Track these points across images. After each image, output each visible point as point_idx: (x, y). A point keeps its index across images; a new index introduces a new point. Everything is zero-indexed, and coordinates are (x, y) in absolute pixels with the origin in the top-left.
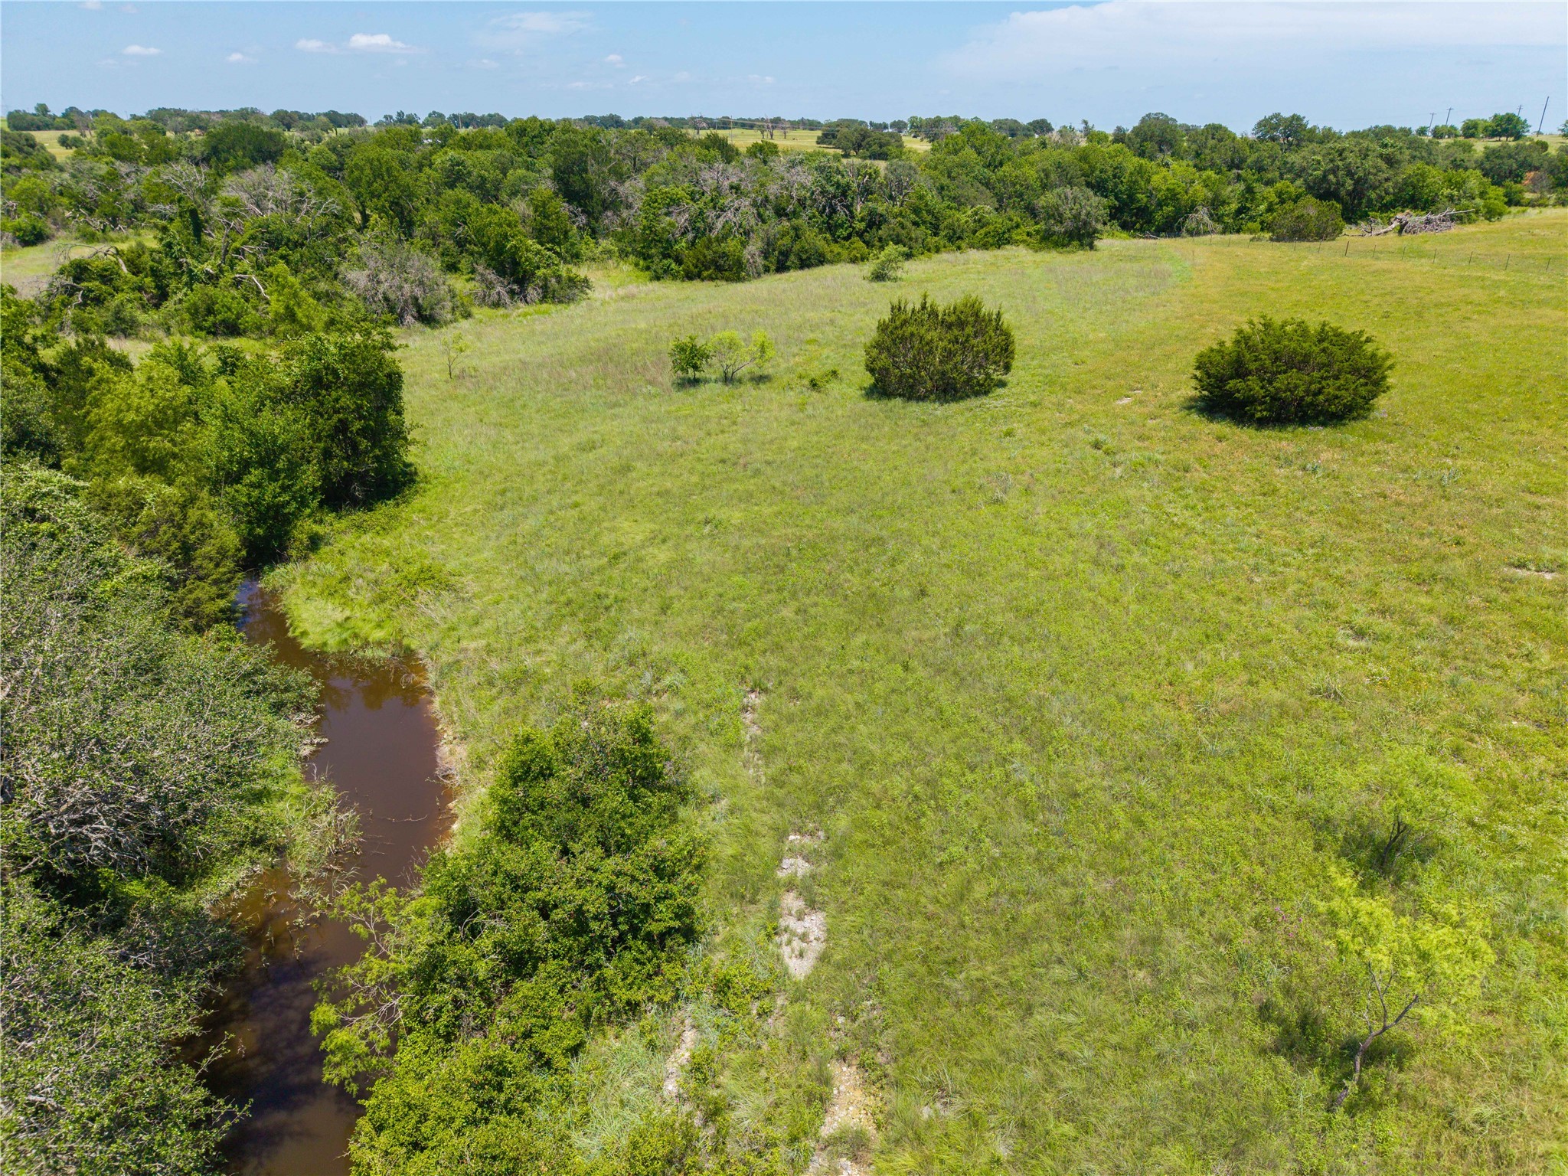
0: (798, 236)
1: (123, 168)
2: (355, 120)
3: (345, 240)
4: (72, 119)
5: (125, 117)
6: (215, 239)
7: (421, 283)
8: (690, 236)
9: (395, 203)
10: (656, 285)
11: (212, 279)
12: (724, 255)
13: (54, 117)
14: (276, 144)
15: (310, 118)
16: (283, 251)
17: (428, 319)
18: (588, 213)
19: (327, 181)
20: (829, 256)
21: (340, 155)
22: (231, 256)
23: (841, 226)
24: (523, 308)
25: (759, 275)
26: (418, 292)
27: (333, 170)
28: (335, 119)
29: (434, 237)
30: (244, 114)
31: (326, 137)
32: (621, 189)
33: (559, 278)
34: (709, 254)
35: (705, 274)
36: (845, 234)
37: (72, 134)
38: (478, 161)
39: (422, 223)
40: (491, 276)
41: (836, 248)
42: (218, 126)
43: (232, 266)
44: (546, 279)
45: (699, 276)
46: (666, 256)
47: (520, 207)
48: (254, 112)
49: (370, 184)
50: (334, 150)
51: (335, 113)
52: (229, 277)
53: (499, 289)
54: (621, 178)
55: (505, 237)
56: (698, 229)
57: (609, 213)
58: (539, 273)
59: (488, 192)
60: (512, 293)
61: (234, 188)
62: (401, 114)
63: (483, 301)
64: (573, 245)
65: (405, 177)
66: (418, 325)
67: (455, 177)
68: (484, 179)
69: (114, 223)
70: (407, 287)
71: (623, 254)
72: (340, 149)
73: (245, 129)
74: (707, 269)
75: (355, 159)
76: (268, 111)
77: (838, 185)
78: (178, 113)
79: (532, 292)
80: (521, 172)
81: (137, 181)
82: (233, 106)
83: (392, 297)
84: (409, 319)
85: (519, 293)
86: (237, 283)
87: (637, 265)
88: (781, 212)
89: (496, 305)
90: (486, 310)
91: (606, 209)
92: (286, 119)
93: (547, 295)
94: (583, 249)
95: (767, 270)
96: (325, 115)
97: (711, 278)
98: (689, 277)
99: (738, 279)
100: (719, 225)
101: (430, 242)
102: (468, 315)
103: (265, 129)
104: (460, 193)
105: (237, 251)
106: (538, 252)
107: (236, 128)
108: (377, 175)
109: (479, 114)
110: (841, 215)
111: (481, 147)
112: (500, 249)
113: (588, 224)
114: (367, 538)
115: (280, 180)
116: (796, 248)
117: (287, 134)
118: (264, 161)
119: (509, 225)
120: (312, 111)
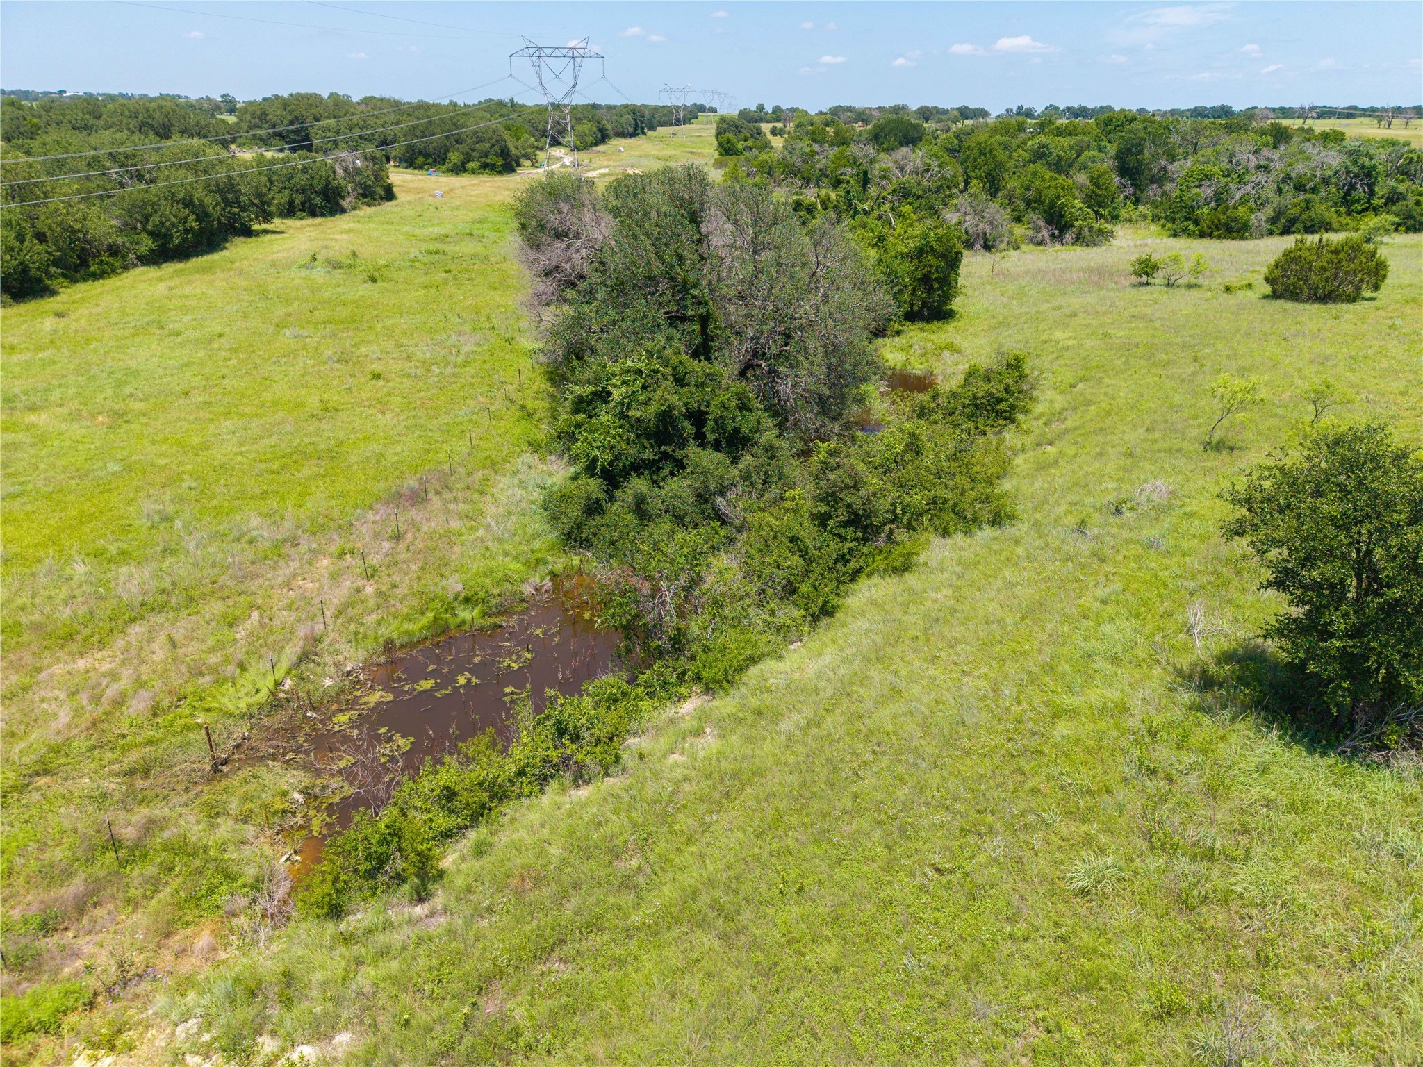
0: (1307, 208)
1: (816, 147)
2: (983, 113)
3: (950, 196)
4: (778, 114)
5: (812, 112)
6: (873, 191)
7: (992, 223)
8: (1213, 204)
9: (988, 175)
10: (1172, 241)
11: (866, 213)
12: (1236, 219)
13: (767, 114)
14: (918, 132)
15: (945, 112)
16: (910, 200)
17: (988, 247)
18: (1137, 186)
19: (946, 157)
20: (1335, 226)
21: (961, 141)
22: (880, 201)
23: (1358, 201)
24: (1058, 246)
25: (1262, 236)
26: (988, 229)
27: (952, 151)
28: (964, 113)
29: (1010, 198)
30: (896, 110)
31: (954, 128)
32: (1170, 168)
33: (1091, 228)
34: (1223, 218)
35: (1216, 234)
36: (1360, 208)
37: (779, 125)
38: (1061, 146)
39: (1005, 187)
40: (1041, 223)
41: (1347, 220)
42: (878, 119)
43: (879, 207)
44: (1081, 228)
45: (1210, 236)
46: (1187, 219)
47: (1082, 178)
48: (904, 108)
49: (975, 160)
50: (957, 137)
51: (966, 108)
52: (876, 213)
53: (1044, 232)
54: (1172, 158)
55: (1058, 197)
56: (1219, 199)
57: (1154, 186)
58: (1077, 224)
59: (1060, 167)
60: (1053, 236)
61: (886, 161)
62: (1020, 108)
63: (1031, 240)
64: (1115, 209)
65: (1001, 155)
66: (983, 251)
67: (1039, 155)
68: (1060, 158)
69: (808, 183)
70: (981, 226)
71: (1155, 218)
72: (961, 136)
73: (899, 122)
74: (1218, 229)
75: (970, 142)
76: (914, 106)
77: (1363, 167)
78: (849, 109)
79: (1068, 237)
80: (1095, 153)
81: (827, 156)
82: (888, 103)
83: (971, 232)
84: (977, 246)
85: (1058, 238)
86: (879, 218)
87: (1163, 226)
88: (1300, 188)
89: (1040, 243)
90: (1032, 247)
91: (1152, 182)
92: (926, 113)
93: (1079, 240)
94: (1123, 213)
95: (1271, 233)
96: (958, 109)
97: (1219, 237)
98: (1202, 235)
99: (1243, 238)
100: (1238, 196)
101: (1007, 201)
102: (1017, 248)
103: (913, 121)
104: (1039, 167)
105: (884, 198)
106: (1080, 209)
107: (894, 121)
108: (982, 153)
109: (1090, 106)
110: (1360, 192)
111: (1070, 134)
112: (1052, 205)
113: (1134, 194)
114: (924, 335)
115: (915, 157)
116: (1304, 216)
117: (925, 125)
118: (907, 145)
119: (1063, 189)
120: (947, 106)
